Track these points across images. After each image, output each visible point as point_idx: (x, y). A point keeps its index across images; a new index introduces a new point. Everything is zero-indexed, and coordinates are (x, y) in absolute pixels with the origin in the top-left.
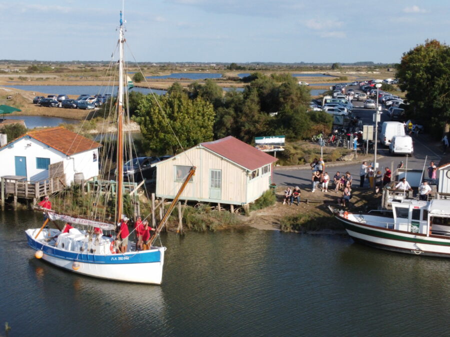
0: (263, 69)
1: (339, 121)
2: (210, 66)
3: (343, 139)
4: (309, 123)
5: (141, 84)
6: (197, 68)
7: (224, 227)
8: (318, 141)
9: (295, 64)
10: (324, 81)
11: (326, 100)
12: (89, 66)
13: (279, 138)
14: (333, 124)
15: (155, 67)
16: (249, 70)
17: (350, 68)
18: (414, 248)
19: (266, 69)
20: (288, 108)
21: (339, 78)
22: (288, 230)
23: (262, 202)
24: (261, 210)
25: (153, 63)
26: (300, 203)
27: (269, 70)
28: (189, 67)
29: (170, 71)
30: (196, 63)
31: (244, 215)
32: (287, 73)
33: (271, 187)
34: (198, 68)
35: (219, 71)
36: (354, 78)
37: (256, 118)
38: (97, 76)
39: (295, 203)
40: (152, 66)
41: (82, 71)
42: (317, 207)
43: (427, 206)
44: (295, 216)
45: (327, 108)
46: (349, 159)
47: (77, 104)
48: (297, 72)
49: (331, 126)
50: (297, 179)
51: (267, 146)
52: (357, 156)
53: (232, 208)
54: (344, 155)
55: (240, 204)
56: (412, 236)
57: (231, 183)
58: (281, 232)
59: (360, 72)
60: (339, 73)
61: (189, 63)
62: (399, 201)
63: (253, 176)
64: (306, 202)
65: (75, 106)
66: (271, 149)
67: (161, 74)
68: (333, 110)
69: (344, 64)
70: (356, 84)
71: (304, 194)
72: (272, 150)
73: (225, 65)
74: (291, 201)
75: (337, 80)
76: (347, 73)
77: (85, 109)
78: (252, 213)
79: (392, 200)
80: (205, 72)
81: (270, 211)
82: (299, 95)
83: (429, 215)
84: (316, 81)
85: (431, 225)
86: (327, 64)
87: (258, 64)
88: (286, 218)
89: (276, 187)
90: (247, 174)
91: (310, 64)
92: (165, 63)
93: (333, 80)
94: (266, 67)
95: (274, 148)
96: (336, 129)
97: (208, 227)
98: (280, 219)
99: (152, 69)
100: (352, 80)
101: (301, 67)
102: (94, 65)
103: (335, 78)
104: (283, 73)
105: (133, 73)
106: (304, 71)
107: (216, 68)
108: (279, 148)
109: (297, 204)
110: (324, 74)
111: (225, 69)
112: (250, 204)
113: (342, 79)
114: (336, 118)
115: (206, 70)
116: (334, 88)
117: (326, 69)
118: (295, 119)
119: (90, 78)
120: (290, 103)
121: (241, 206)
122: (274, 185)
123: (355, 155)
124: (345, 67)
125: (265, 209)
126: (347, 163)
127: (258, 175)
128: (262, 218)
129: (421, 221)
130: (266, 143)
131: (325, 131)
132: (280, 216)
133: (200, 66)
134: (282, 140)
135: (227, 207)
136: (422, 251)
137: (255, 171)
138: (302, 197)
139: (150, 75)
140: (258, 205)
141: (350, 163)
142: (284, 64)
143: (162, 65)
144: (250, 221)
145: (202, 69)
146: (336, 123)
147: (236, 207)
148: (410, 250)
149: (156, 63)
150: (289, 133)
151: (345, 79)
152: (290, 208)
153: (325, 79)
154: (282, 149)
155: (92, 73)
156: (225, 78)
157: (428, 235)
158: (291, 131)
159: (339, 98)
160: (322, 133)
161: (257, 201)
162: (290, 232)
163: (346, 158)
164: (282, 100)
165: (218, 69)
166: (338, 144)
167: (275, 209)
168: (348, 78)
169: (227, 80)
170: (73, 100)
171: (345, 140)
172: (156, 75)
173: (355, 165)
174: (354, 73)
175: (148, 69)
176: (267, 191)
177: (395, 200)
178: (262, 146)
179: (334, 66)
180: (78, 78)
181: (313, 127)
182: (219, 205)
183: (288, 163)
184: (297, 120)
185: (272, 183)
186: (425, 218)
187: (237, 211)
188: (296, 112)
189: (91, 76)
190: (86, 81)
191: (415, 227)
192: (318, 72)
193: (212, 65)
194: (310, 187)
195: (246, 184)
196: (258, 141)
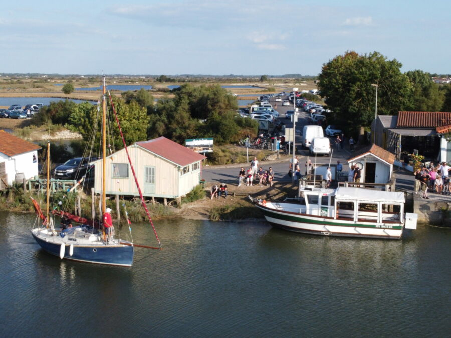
0: (192, 81)
1: (264, 126)
2: (140, 78)
3: (268, 142)
4: (236, 128)
5: (71, 95)
6: (126, 80)
7: (158, 217)
8: (244, 144)
9: (224, 76)
10: (252, 92)
11: (253, 108)
12: (15, 79)
13: (208, 140)
14: (259, 130)
15: (84, 79)
16: (179, 81)
17: (278, 80)
18: (324, 230)
19: (196, 81)
20: (216, 114)
21: (266, 89)
22: (217, 220)
23: (193, 196)
24: (191, 203)
25: (81, 75)
26: (227, 197)
27: (199, 82)
28: (118, 79)
29: (100, 83)
30: (125, 75)
31: (177, 207)
32: (216, 84)
33: (200, 183)
34: (128, 80)
35: (149, 83)
36: (282, 89)
37: (187, 124)
38: (24, 88)
39: (223, 197)
40: (80, 79)
41: (8, 83)
42: (242, 199)
43: (334, 193)
44: (223, 207)
45: (253, 116)
46: (272, 159)
47: (8, 113)
48: (226, 84)
49: (257, 131)
50: (224, 177)
51: (196, 148)
52: (280, 156)
53: (166, 201)
54: (268, 156)
55: (173, 198)
56: (322, 220)
57: (164, 178)
58: (210, 221)
59: (287, 84)
60: (268, 84)
61: (118, 75)
62: (310, 189)
63: (185, 171)
64: (232, 195)
65: (7, 115)
66: (201, 150)
67: (91, 86)
68: (259, 117)
69: (272, 76)
70: (283, 94)
71: (231, 188)
72: (202, 152)
73: (154, 77)
74: (218, 194)
75: (264, 91)
76: (275, 84)
77: (16, 118)
78: (184, 206)
79: (304, 188)
80: (135, 84)
81: (200, 204)
82: (227, 102)
83: (336, 201)
84: (244, 92)
85: (337, 209)
86: (256, 76)
87: (188, 76)
88: (215, 209)
89: (206, 183)
90: (179, 170)
91: (240, 76)
92: (93, 75)
93: (261, 91)
94: (195, 79)
95: (204, 149)
96: (261, 134)
97: (144, 218)
98: (210, 211)
99: (81, 81)
100: (280, 91)
101: (230, 79)
102: (20, 77)
103: (263, 89)
104: (212, 84)
105: (62, 85)
106: (233, 82)
107: (145, 80)
108: (208, 149)
109: (225, 197)
110: (253, 86)
111: (155, 81)
112: (182, 198)
113: (269, 90)
114: (262, 123)
115: (135, 82)
116: (261, 98)
117: (255, 81)
118: (224, 124)
119: (17, 90)
120: (218, 110)
121: (173, 199)
122: (203, 180)
123: (278, 155)
124: (274, 78)
125: (196, 202)
126: (270, 162)
127: (189, 171)
128: (193, 210)
129: (329, 206)
130: (196, 144)
131: (251, 135)
132: (209, 207)
133: (130, 78)
134: (211, 142)
135: (160, 200)
136: (330, 232)
137: (186, 168)
138: (228, 190)
139: (79, 87)
140: (190, 198)
141: (273, 162)
142: (214, 76)
143: (91, 77)
144: (182, 212)
145: (132, 81)
146: (261, 127)
147: (169, 200)
148: (320, 232)
149: (85, 76)
150: (218, 137)
151: (273, 90)
152: (218, 201)
153: (254, 90)
154: (210, 151)
155: (18, 85)
156: (155, 90)
157: (335, 218)
158: (220, 136)
159: (265, 106)
160: (248, 137)
161: (188, 195)
162: (219, 221)
163: (269, 158)
164: (210, 107)
165: (148, 81)
166: (263, 146)
167: (205, 202)
168: (276, 89)
169: (157, 91)
170: (4, 110)
171: (269, 143)
172: (85, 87)
173: (277, 164)
174: (282, 84)
175: (76, 81)
176: (197, 186)
177: (306, 189)
178: (192, 147)
179: (263, 78)
180: (5, 90)
181: (239, 132)
182: (153, 199)
183: (217, 163)
184: (226, 125)
185: (201, 179)
186: (333, 204)
187: (170, 204)
188: (225, 118)
189: (19, 87)
190: (13, 92)
191: (324, 212)
192: (247, 84)
193: (142, 77)
194: (237, 183)
195: (178, 179)
196: (188, 143)
